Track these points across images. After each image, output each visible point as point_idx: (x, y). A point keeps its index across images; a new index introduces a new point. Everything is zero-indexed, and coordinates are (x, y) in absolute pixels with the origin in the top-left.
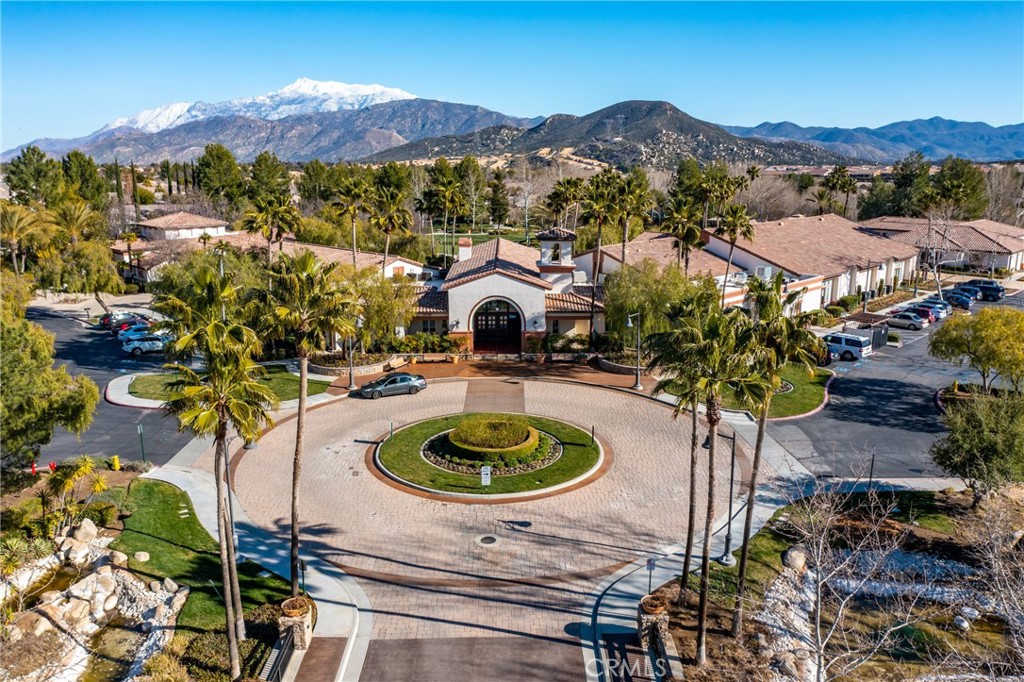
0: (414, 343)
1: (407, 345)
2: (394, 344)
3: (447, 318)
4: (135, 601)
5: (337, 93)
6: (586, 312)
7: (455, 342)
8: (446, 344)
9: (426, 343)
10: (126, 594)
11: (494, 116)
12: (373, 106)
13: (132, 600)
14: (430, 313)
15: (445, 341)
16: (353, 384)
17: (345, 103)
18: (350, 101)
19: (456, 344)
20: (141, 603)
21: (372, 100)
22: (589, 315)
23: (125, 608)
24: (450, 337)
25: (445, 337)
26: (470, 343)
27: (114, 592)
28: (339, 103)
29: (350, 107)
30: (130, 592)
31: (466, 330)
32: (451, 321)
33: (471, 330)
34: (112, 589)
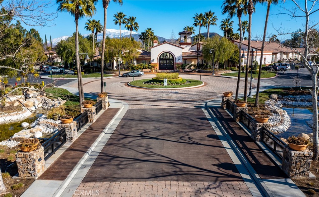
0: (140, 66)
1: (137, 67)
2: (133, 67)
3: (150, 59)
4: (48, 104)
5: (114, 33)
6: (195, 56)
7: (153, 66)
8: (150, 67)
9: (143, 66)
10: (45, 102)
11: (162, 39)
12: (124, 36)
13: (47, 104)
14: (145, 57)
15: (150, 66)
16: (120, 75)
17: (116, 35)
18: (117, 35)
19: (153, 67)
20: (50, 104)
21: (124, 34)
22: (196, 57)
23: (45, 106)
24: (151, 64)
25: (150, 65)
26: (158, 67)
27: (41, 102)
28: (114, 35)
29: (117, 37)
30: (46, 102)
31: (157, 62)
32: (152, 59)
33: (158, 62)
34: (41, 101)
